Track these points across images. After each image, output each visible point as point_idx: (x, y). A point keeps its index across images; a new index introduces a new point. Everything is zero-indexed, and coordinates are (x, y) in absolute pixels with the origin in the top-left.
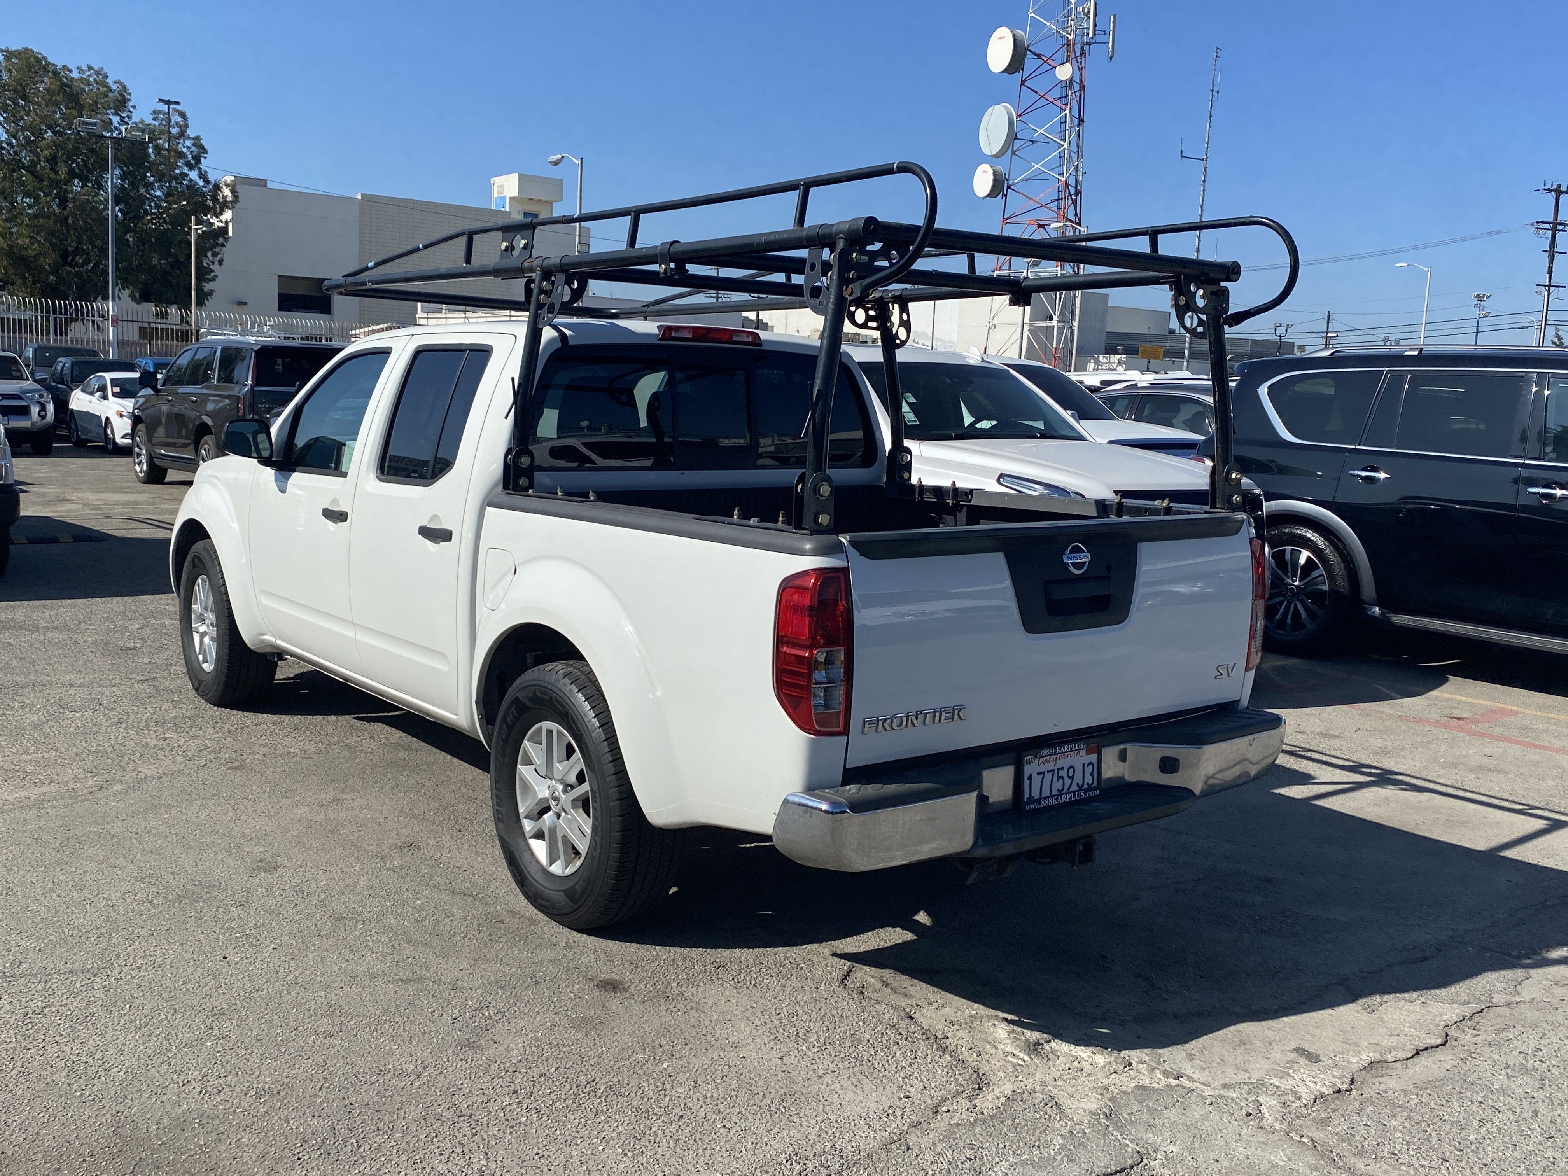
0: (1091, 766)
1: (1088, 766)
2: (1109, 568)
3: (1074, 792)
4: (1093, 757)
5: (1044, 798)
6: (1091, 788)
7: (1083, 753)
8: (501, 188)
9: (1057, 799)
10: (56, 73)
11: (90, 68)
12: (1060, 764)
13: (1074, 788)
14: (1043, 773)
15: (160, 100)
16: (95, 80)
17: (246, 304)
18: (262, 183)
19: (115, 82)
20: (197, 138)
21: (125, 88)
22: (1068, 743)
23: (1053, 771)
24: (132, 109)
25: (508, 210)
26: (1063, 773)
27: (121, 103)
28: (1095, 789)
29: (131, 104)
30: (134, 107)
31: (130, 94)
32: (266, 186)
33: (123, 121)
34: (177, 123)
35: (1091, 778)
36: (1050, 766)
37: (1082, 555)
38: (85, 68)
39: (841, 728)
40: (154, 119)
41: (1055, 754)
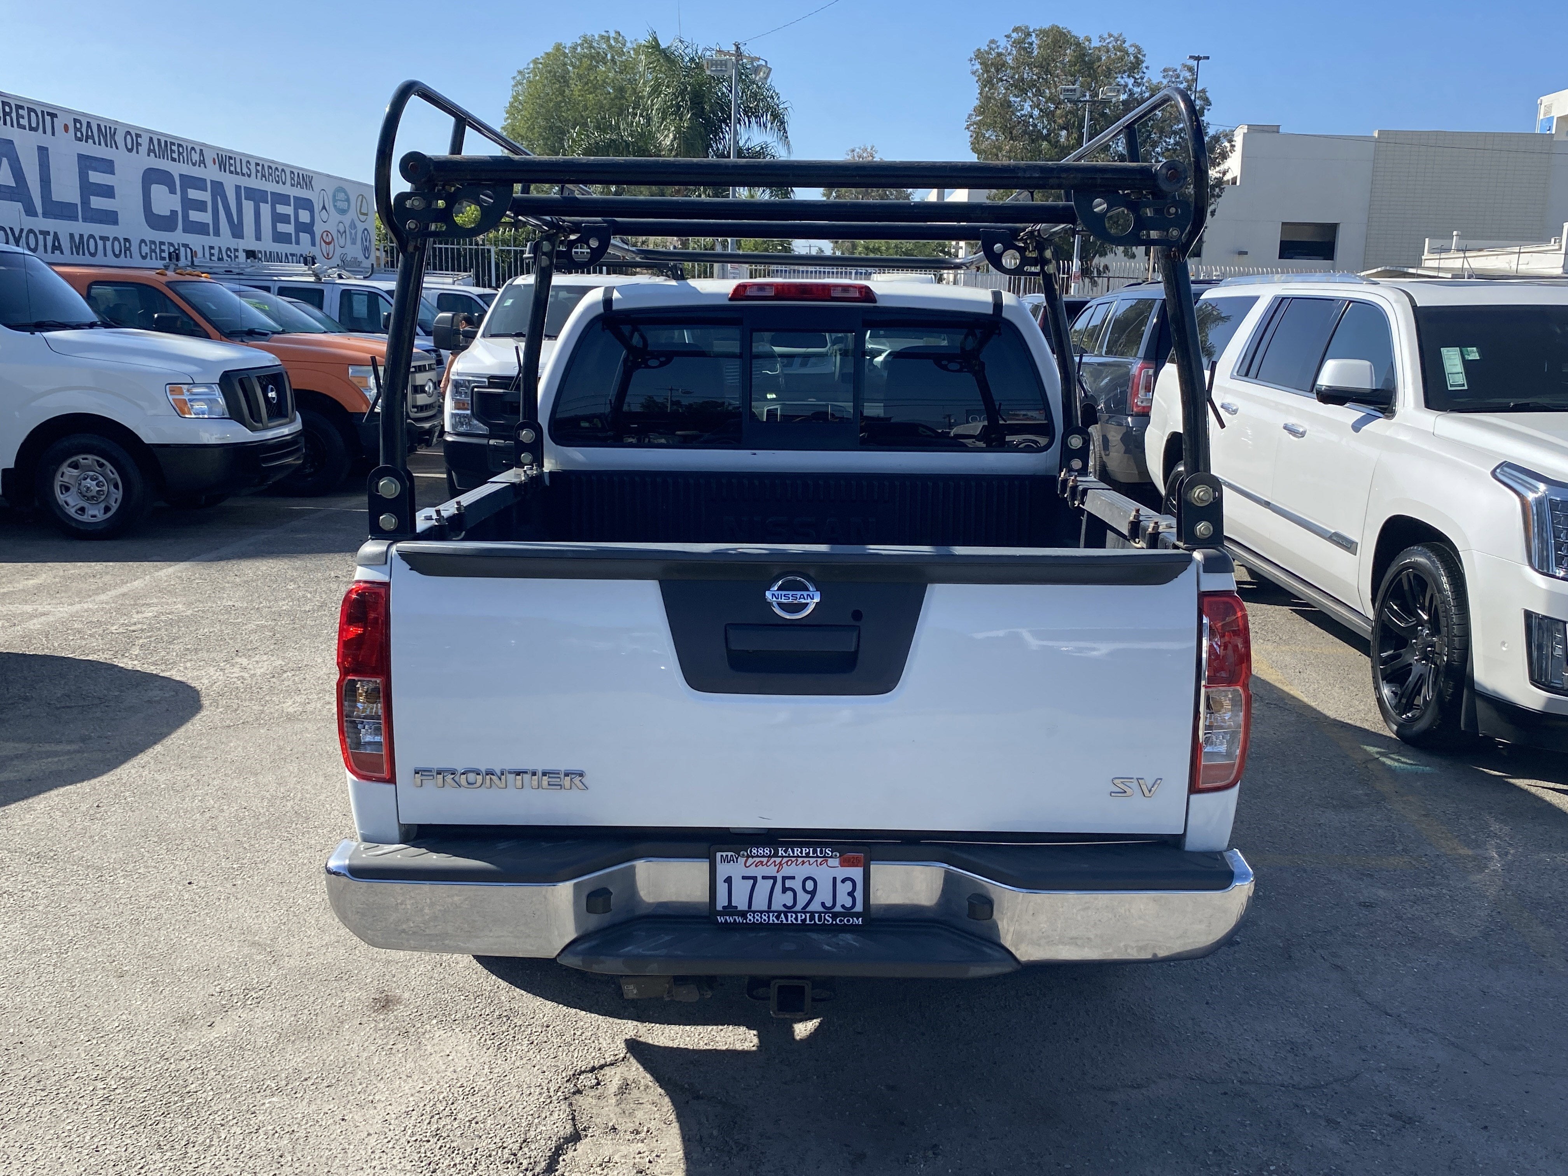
0: (849, 884)
1: (843, 881)
2: (857, 615)
3: (812, 914)
4: (856, 873)
5: (754, 912)
6: (848, 912)
7: (832, 862)
8: (1549, 108)
9: (778, 918)
10: (1078, 44)
11: (1110, 36)
12: (787, 871)
13: (815, 906)
14: (755, 879)
15: (1191, 57)
16: (1114, 47)
17: (1246, 253)
18: (1275, 129)
19: (1131, 46)
20: (1204, 91)
21: (1140, 51)
22: (801, 845)
23: (775, 879)
24: (1145, 70)
25: (1554, 132)
26: (796, 885)
27: (1135, 66)
28: (857, 915)
29: (1144, 65)
30: (1147, 68)
31: (1144, 56)
32: (1278, 132)
33: (1137, 84)
34: (1185, 78)
35: (850, 899)
36: (771, 871)
37: (805, 593)
38: (1106, 36)
39: (385, 775)
40: (1164, 77)
41: (776, 855)
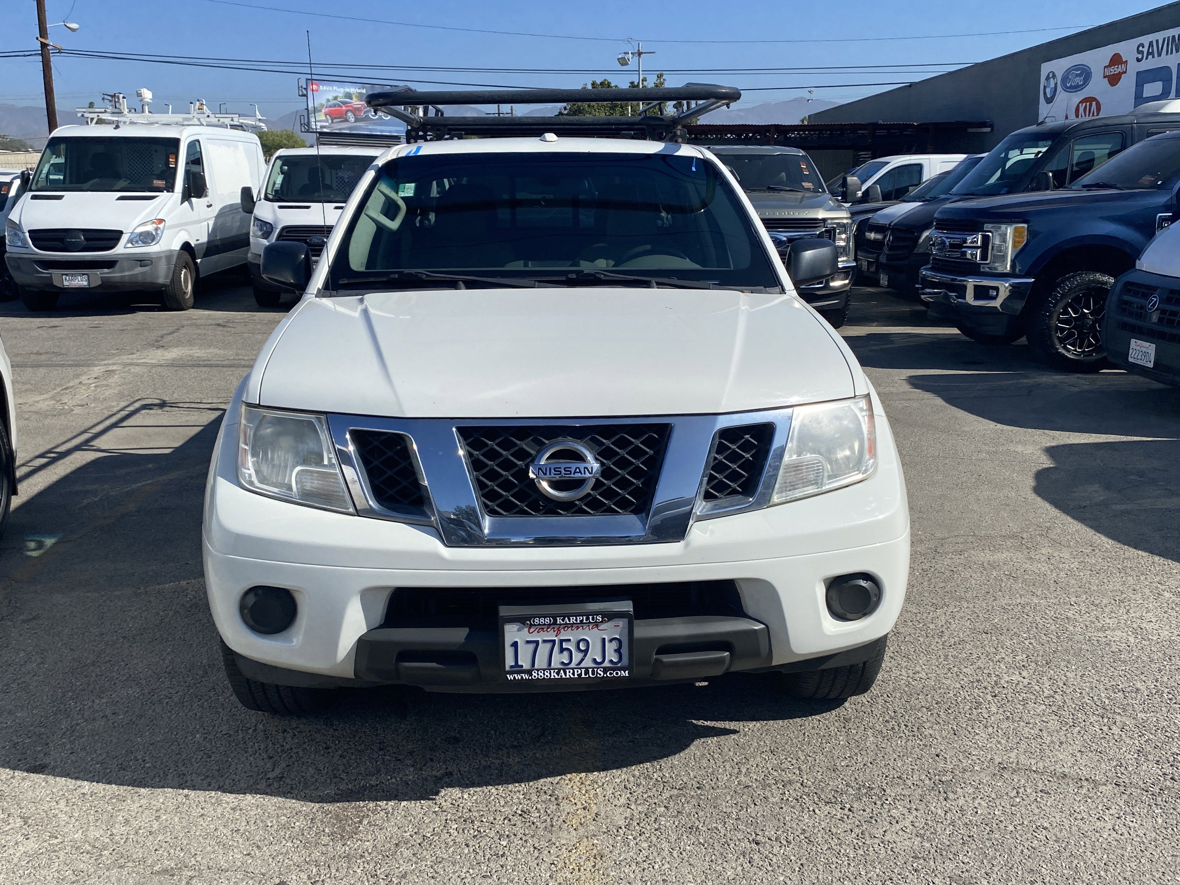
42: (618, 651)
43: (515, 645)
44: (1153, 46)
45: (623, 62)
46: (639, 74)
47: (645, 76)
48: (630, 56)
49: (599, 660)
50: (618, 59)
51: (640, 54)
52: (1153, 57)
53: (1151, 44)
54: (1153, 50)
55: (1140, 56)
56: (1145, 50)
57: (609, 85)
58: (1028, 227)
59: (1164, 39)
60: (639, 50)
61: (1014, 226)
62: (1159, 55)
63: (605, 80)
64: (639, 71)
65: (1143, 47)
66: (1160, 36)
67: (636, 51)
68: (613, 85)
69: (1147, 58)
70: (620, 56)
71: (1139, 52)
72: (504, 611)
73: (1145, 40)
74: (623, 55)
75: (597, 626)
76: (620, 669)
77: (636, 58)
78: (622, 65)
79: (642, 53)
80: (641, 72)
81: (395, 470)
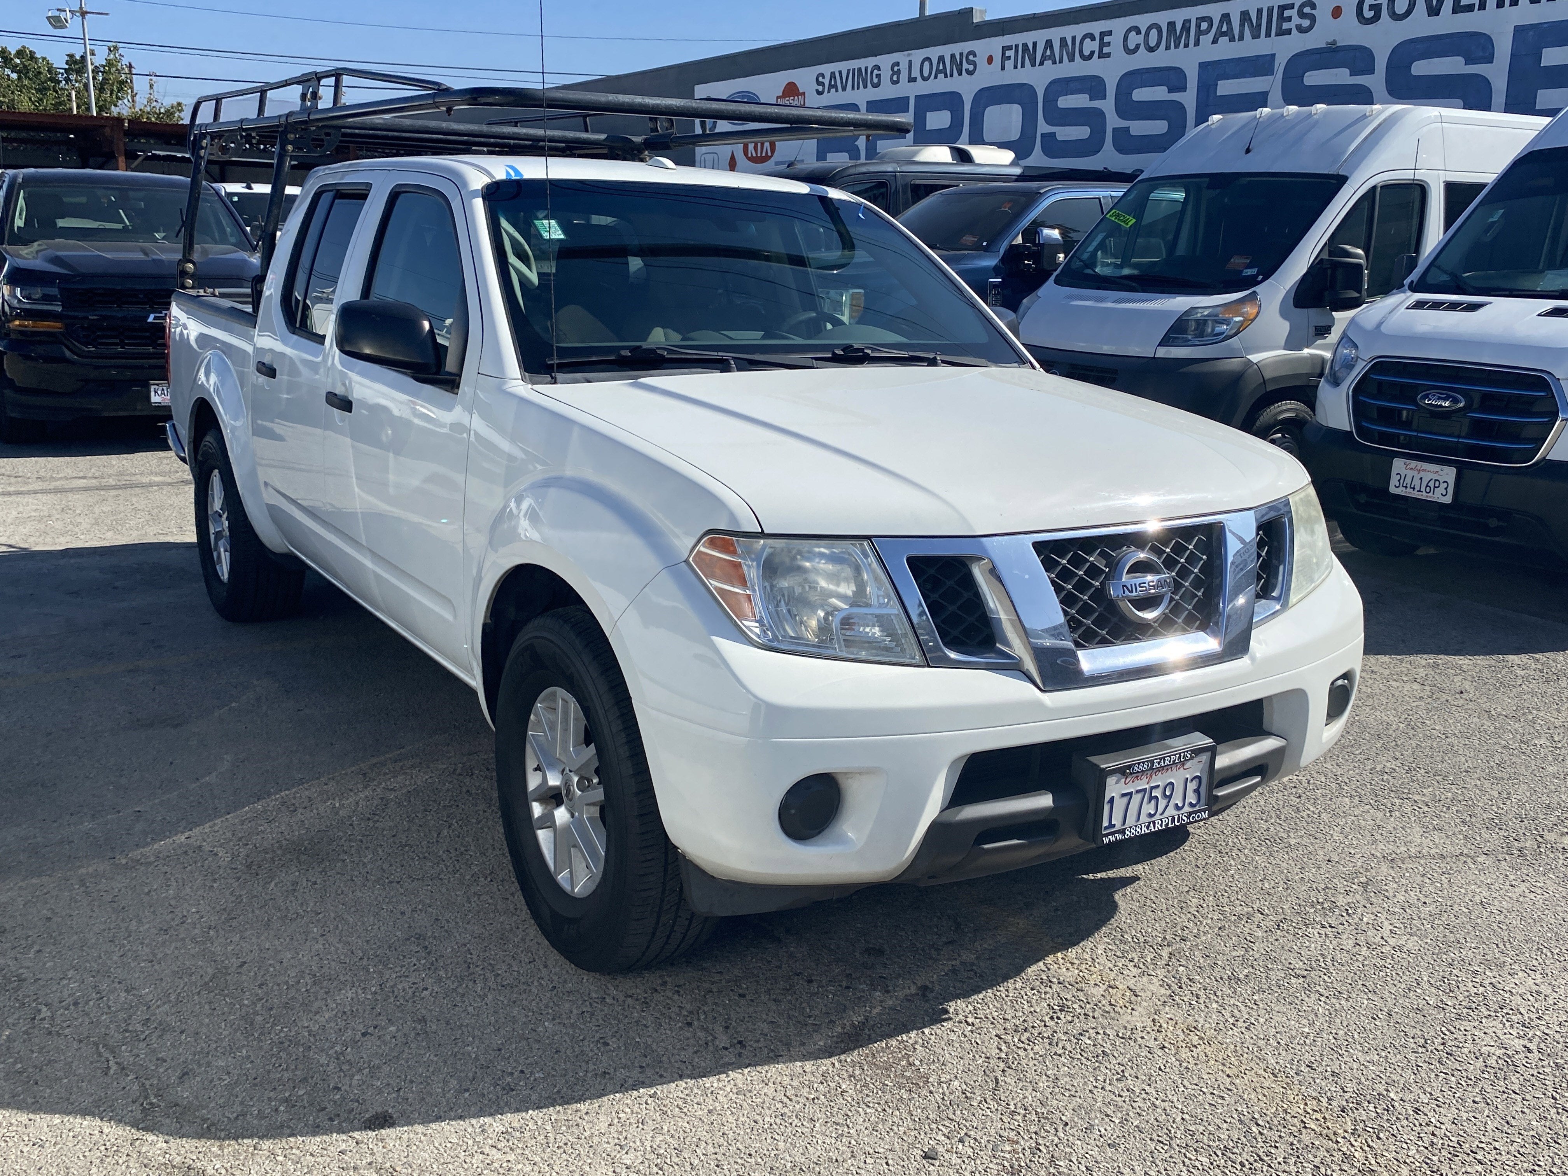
42: (1197, 791)
43: (1112, 800)
44: (835, 78)
45: (57, 22)
46: (85, 44)
47: (93, 47)
48: (69, 15)
49: (1180, 805)
50: (48, 18)
51: (83, 14)
52: (837, 91)
53: (833, 74)
54: (835, 82)
55: (820, 88)
56: (826, 82)
57: (32, 56)
58: (866, 294)
59: (849, 70)
60: (81, 8)
61: (851, 291)
62: (844, 89)
63: (24, 47)
64: (84, 39)
65: (824, 77)
66: (843, 66)
67: (77, 9)
68: (38, 55)
69: (829, 92)
70: (50, 14)
71: (819, 83)
72: (1107, 763)
73: (827, 69)
74: (57, 13)
75: (1183, 765)
76: (1200, 811)
77: (78, 19)
78: (55, 27)
79: (87, 13)
80: (87, 42)
81: (959, 603)
